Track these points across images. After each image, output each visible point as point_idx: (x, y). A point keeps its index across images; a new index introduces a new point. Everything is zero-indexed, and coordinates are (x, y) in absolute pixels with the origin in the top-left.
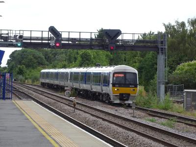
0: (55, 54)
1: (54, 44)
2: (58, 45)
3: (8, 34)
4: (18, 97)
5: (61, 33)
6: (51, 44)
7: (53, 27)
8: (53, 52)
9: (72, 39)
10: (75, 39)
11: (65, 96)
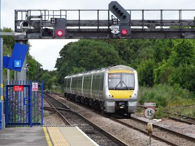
0: (136, 48)
1: (118, 32)
2: (124, 32)
3: (40, 17)
4: (65, 121)
5: (129, 12)
6: (113, 32)
7: (116, 2)
8: (131, 44)
9: (149, 21)
10: (153, 21)
11: (145, 117)
